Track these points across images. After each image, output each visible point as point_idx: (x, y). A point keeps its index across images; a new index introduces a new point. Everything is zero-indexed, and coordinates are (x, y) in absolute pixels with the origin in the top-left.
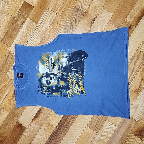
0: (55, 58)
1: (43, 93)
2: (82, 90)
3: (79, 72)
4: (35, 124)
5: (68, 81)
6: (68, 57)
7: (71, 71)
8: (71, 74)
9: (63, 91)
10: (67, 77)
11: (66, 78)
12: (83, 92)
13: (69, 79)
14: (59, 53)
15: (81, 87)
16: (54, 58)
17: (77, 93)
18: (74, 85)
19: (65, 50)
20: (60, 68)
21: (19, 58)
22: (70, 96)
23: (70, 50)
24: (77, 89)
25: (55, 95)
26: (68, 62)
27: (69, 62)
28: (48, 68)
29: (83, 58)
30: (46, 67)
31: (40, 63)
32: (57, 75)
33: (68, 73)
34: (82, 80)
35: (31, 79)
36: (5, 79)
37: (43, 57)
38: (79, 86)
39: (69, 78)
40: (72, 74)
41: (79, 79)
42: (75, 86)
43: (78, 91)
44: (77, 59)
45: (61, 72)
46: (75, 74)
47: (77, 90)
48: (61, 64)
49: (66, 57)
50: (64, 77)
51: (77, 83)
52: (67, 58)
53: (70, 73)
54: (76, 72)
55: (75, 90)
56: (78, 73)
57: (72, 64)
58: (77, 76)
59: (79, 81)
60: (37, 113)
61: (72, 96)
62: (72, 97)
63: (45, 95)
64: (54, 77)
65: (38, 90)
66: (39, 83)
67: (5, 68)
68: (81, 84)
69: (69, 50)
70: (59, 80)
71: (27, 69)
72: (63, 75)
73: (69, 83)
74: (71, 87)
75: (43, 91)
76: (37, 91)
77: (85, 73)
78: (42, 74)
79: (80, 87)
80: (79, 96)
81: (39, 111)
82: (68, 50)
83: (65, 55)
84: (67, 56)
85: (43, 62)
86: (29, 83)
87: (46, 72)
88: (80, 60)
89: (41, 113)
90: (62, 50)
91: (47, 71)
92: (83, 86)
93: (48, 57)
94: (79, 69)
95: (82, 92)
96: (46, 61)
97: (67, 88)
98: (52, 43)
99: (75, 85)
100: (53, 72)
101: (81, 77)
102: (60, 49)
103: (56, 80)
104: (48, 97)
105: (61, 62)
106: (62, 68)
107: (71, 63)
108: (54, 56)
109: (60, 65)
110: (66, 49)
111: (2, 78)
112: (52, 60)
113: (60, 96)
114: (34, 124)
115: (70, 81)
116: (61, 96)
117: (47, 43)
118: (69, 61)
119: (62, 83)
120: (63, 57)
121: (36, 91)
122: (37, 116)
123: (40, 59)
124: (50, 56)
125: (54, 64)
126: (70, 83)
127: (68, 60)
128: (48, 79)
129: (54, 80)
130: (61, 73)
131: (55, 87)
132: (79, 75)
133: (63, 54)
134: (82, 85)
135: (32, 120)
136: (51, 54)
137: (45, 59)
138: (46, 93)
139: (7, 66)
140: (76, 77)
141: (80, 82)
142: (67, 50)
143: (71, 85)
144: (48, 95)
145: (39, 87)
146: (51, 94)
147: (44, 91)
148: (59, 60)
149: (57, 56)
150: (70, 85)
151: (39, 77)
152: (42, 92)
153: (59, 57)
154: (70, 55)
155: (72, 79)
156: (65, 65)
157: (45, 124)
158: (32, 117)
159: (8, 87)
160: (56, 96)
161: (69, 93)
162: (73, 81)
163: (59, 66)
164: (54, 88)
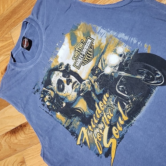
0: (97, 44)
1: (43, 100)
2: (110, 149)
3: (127, 106)
4: (6, 143)
5: (96, 109)
6: (124, 57)
7: (113, 92)
8: (108, 98)
9: (76, 122)
10: (97, 100)
11: (95, 101)
12: (110, 153)
13: (100, 107)
14: (111, 37)
15: (113, 141)
16: (95, 44)
17: (98, 146)
18: (101, 126)
19: (126, 38)
20: (97, 72)
21: (41, 9)
22: (81, 140)
23: (139, 43)
24: (102, 138)
25: (58, 118)
26: (117, 68)
27: (120, 70)
28: (76, 58)
29: (158, 79)
30: (73, 54)
31: (67, 39)
32: (83, 82)
33: (104, 92)
34: (123, 126)
35: (38, 60)
36: (7, 36)
37: (79, 30)
38: (110, 135)
39: (101, 105)
40: (110, 100)
41: (118, 120)
42: (103, 130)
43: (101, 142)
44: (141, 74)
45: (93, 81)
46: (116, 102)
47: (102, 140)
48: (102, 64)
49: (121, 56)
50: (93, 95)
51: (111, 126)
52: (121, 59)
53: (107, 95)
54: (121, 100)
55: (98, 137)
56: (123, 106)
57: (124, 77)
58: (118, 112)
59: (116, 125)
60: (17, 127)
61: (85, 143)
62: (84, 146)
63: (44, 105)
64: (76, 82)
65: (38, 88)
66: (46, 78)
67: (15, 17)
68: (117, 134)
69: (137, 43)
70: (81, 95)
71: (42, 38)
72: (94, 90)
73: (95, 113)
74: (94, 126)
75: (45, 96)
76: (36, 89)
77: (138, 117)
78: (60, 63)
79: (111, 140)
80: (98, 155)
81: (22, 127)
82: (135, 42)
83: (121, 50)
84: (125, 53)
85: (73, 40)
86: (31, 66)
87: (68, 65)
88: (146, 81)
89: (22, 133)
90: (122, 35)
91: (71, 62)
92: (119, 140)
93: (87, 36)
94: (131, 99)
95: (108, 153)
96: (79, 40)
97: (86, 121)
98: (110, 6)
99: (105, 127)
100: (78, 72)
101: (126, 118)
102: (119, 31)
103: (75, 91)
104: (46, 112)
105: (104, 61)
106: (99, 74)
107: (123, 74)
108: (99, 38)
109: (100, 66)
110: (131, 36)
111: (4, 32)
112: (91, 47)
113: (65, 126)
114: (5, 141)
115: (100, 112)
116: (67, 128)
117: (102, 4)
118: (121, 67)
119: (82, 105)
120: (115, 51)
121: (34, 88)
122: (14, 131)
123: (72, 30)
124: (91, 33)
125: (89, 57)
126: (97, 115)
127: (121, 64)
128: (64, 79)
129: (73, 88)
130: (93, 83)
131: (66, 103)
132: (124, 111)
133: (118, 44)
134: (118, 137)
135: (6, 134)
136: (95, 32)
137: (81, 35)
138: (48, 103)
139: (19, 16)
140: (114, 111)
141: (117, 127)
142: (132, 39)
143: (96, 122)
144: (47, 110)
145: (42, 83)
146: (54, 110)
147: (47, 97)
148: (103, 53)
149: (104, 43)
150: (93, 120)
151: (52, 67)
152: (42, 96)
153: (106, 46)
154: (131, 54)
155: (105, 112)
156: (108, 71)
157: (18, 156)
158: (7, 128)
159: (4, 52)
160: (58, 122)
161: (83, 135)
162: (105, 116)
163: (97, 67)
164: (64, 105)
